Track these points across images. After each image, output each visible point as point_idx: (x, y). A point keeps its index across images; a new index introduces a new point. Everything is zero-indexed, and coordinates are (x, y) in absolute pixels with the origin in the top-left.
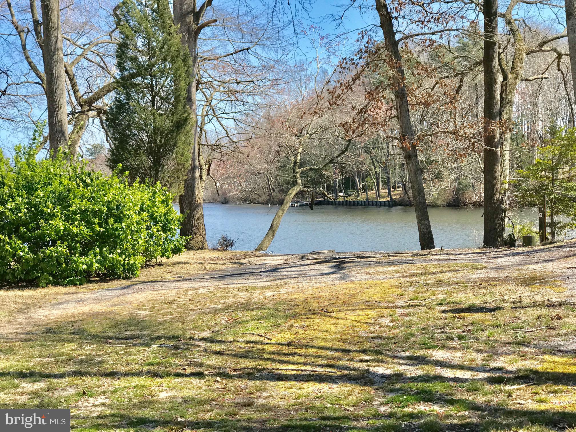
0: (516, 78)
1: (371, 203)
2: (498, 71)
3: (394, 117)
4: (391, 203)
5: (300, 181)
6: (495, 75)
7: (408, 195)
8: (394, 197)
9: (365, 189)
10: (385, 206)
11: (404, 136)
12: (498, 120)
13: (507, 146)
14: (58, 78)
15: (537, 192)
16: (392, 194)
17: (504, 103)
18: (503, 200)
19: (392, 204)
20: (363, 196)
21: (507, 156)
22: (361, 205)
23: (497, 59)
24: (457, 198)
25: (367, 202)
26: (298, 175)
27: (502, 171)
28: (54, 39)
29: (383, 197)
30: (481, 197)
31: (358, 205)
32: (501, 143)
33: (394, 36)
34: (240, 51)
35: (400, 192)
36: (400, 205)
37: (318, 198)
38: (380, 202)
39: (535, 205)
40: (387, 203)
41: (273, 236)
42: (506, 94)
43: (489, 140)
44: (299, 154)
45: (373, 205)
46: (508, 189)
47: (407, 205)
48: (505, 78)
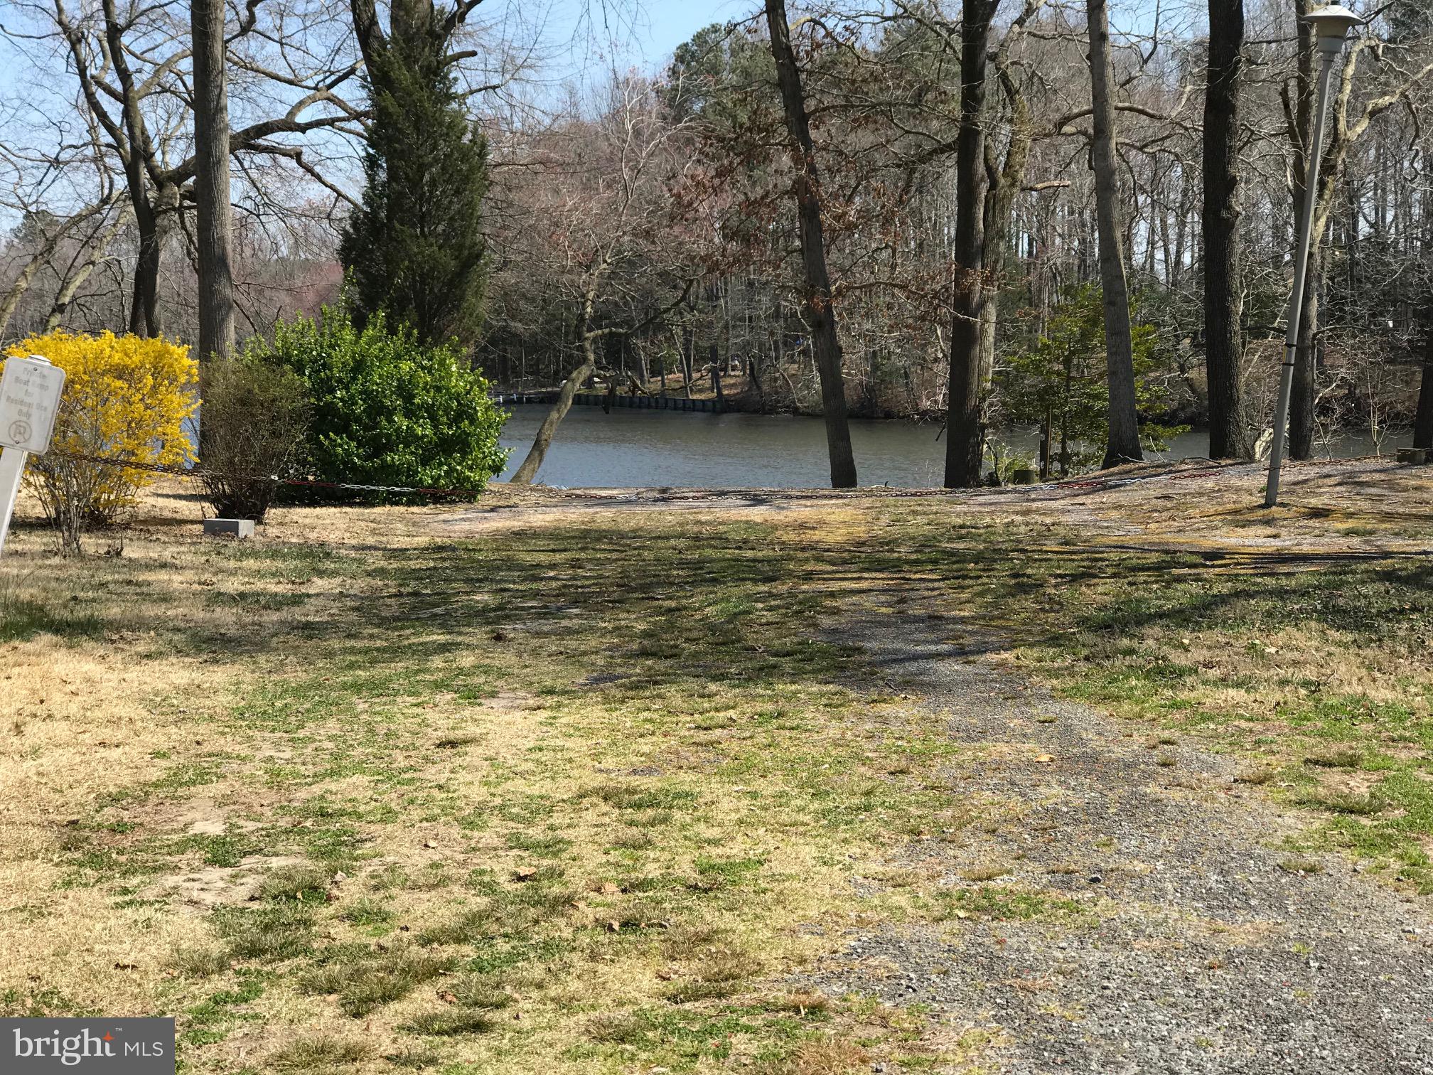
0: (1013, 185)
1: (671, 404)
2: (982, 179)
3: (795, 251)
4: (718, 406)
5: (592, 357)
6: (978, 186)
7: (759, 388)
8: (725, 392)
9: (658, 368)
10: (703, 410)
11: (812, 286)
12: (979, 268)
13: (992, 311)
14: (219, 162)
15: (1041, 399)
16: (722, 383)
17: (992, 233)
18: (979, 411)
19: (720, 408)
20: (653, 387)
21: (991, 330)
22: (649, 406)
23: (982, 156)
24: (870, 400)
25: (661, 401)
26: (587, 345)
27: (981, 358)
28: (216, 91)
29: (701, 391)
30: (936, 402)
31: (640, 407)
32: (982, 305)
33: (802, 104)
34: (480, 90)
35: (739, 380)
36: (739, 411)
37: (543, 387)
38: (693, 401)
39: (1036, 421)
40: (710, 404)
41: (540, 461)
42: (994, 216)
43: (963, 301)
44: (589, 303)
45: (676, 408)
46: (992, 391)
47: (756, 412)
48: (994, 185)
